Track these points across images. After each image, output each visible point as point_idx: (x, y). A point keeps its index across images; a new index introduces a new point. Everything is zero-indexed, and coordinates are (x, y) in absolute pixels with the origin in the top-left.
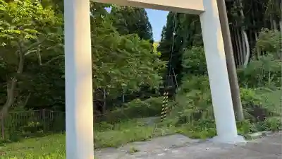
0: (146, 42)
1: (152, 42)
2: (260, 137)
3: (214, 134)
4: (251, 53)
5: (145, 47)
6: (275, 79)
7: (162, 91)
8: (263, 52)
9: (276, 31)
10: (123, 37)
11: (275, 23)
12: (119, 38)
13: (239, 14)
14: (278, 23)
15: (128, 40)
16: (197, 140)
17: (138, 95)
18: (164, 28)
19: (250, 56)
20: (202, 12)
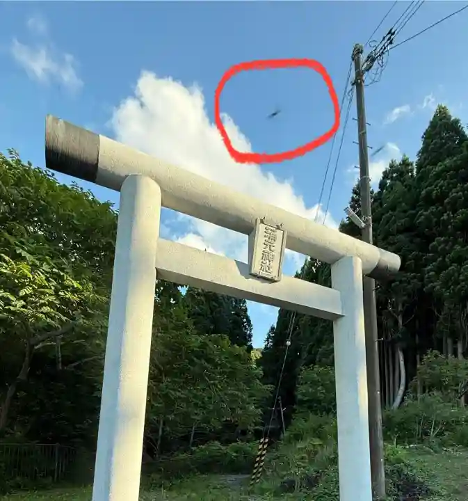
4: (406, 388)
5: (238, 357)
6: (440, 434)
7: (258, 435)
10: (201, 338)
11: (449, 341)
12: (195, 340)
13: (396, 322)
14: (455, 343)
15: (210, 344)
17: (217, 436)
18: (272, 328)
19: (404, 394)
20: (338, 317)
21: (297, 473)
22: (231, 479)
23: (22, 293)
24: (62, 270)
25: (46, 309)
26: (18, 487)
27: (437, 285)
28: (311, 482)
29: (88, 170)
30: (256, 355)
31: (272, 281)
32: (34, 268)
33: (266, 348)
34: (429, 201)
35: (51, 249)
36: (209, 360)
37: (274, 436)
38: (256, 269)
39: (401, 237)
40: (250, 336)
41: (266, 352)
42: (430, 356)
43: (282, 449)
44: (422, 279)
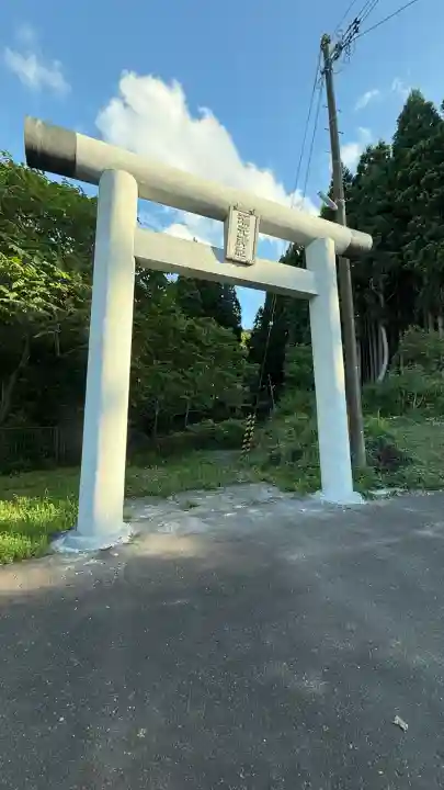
0: (227, 331)
1: (239, 331)
2: (386, 497)
3: (316, 486)
4: (390, 362)
5: (224, 339)
6: (422, 406)
7: (246, 411)
8: (409, 361)
9: (431, 330)
10: (190, 322)
11: (430, 317)
12: (183, 323)
13: (378, 299)
15: (197, 327)
16: (292, 495)
17: (209, 414)
18: (261, 310)
19: (388, 368)
20: (312, 296)
22: (224, 454)
23: (15, 286)
24: (52, 262)
25: (39, 299)
27: (416, 263)
28: (296, 455)
29: (67, 167)
30: (245, 336)
31: (247, 264)
32: (25, 262)
33: (255, 329)
34: (405, 182)
35: (38, 243)
36: (198, 343)
37: (262, 415)
38: (231, 253)
39: (380, 218)
40: (240, 318)
41: (255, 334)
43: (272, 424)
44: (401, 257)
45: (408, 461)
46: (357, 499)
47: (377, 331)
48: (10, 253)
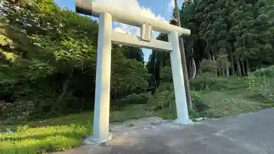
0: (141, 63)
1: (143, 62)
2: (201, 120)
3: (175, 117)
4: (197, 72)
5: (140, 65)
7: (148, 90)
8: (204, 71)
9: (211, 60)
10: (127, 61)
13: (191, 50)
14: (212, 55)
16: (166, 121)
19: (196, 74)
20: (171, 51)
21: (161, 103)
23: (70, 51)
24: (82, 42)
25: (78, 55)
26: (71, 112)
27: (204, 38)
28: (167, 106)
29: (89, 12)
30: (145, 64)
31: (148, 41)
32: (74, 43)
33: (149, 62)
34: (198, 11)
35: (78, 36)
36: (131, 67)
37: (153, 92)
38: (143, 38)
39: (191, 23)
40: (143, 58)
41: (150, 64)
42: (204, 60)
43: (156, 94)
44: (198, 36)
45: (208, 108)
46: (191, 122)
47: (192, 61)
48: (69, 40)
